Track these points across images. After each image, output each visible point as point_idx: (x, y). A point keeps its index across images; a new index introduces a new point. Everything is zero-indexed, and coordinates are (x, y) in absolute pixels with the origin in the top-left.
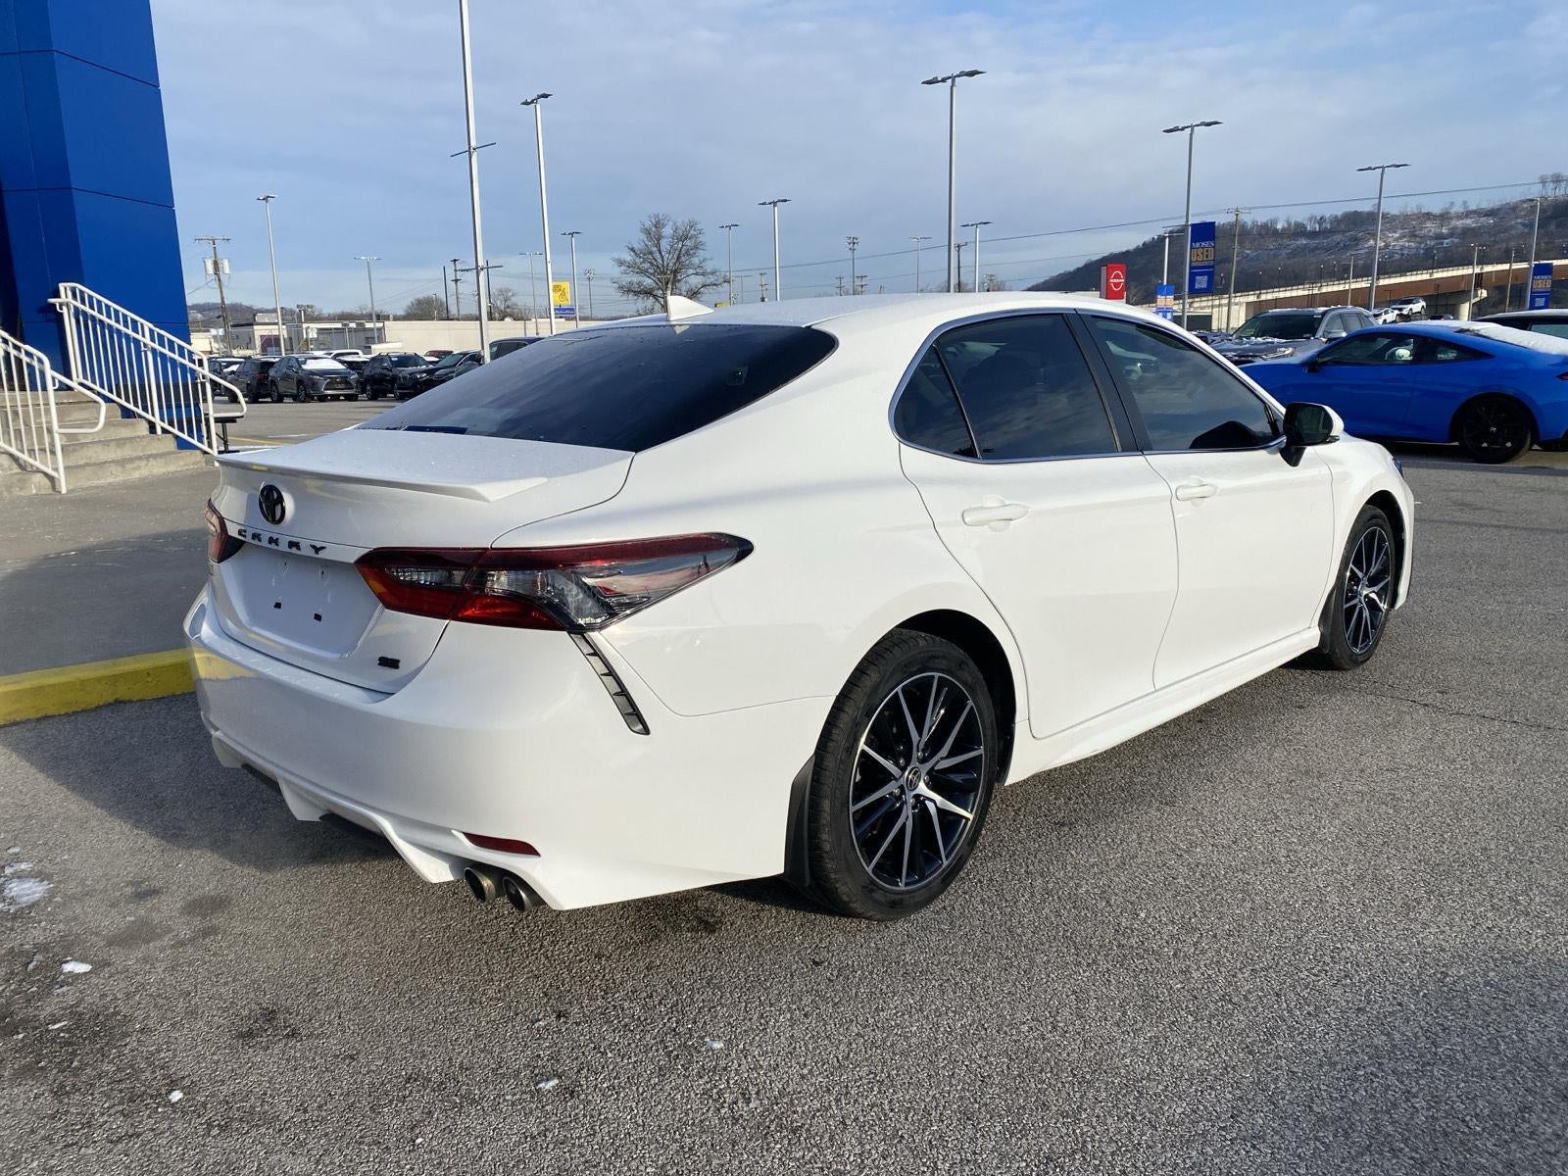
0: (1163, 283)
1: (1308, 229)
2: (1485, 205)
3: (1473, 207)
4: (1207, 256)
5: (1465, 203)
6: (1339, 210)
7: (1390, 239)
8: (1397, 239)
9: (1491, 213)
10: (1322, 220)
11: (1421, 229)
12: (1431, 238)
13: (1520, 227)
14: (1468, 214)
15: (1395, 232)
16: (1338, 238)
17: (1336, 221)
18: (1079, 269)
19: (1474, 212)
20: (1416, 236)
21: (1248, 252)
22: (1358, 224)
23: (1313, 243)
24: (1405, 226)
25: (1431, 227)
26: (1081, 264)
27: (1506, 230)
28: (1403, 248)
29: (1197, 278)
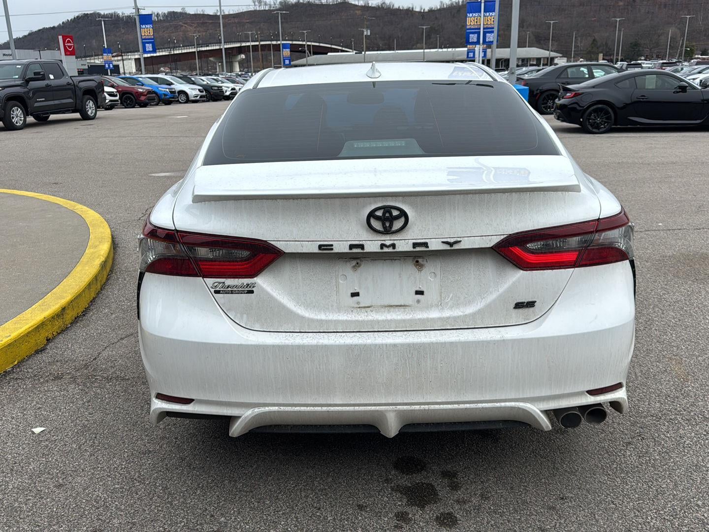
0: (104, 48)
4: (150, 33)
17: (165, 16)
22: (176, 18)
29: (146, 45)
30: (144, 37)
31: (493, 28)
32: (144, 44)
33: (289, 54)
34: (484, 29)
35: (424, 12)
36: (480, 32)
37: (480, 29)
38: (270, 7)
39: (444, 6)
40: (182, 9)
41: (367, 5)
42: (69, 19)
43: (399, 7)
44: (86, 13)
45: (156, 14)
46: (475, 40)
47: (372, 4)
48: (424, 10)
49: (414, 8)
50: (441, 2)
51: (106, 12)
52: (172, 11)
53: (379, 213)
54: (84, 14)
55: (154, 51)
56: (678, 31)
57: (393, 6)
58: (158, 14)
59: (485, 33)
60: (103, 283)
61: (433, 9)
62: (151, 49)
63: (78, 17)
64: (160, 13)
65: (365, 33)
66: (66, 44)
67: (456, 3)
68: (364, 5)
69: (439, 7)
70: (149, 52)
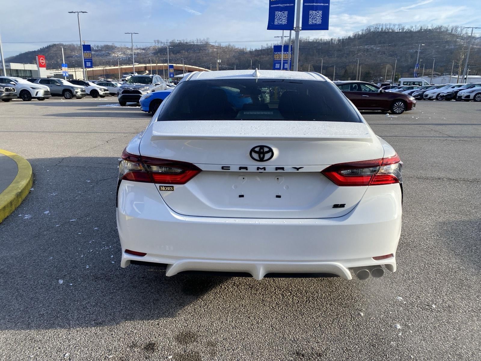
0: (63, 63)
1: (94, 49)
2: (142, 47)
3: (139, 47)
4: (89, 56)
5: (136, 46)
6: (103, 44)
7: (118, 54)
8: (120, 54)
9: (144, 49)
10: (98, 47)
11: (126, 52)
12: (129, 55)
13: (151, 54)
14: (138, 49)
15: (120, 52)
16: (104, 52)
17: (102, 47)
18: (17, 56)
19: (139, 48)
20: (125, 54)
21: (77, 54)
22: (109, 49)
23: (97, 53)
24: (122, 51)
25: (129, 52)
26: (18, 54)
27: (148, 55)
28: (122, 57)
29: (87, 63)
30: (85, 58)
31: (287, 61)
32: (85, 62)
33: (173, 71)
34: (283, 61)
35: (252, 51)
36: (281, 63)
37: (281, 61)
38: (164, 44)
39: (263, 48)
40: (112, 44)
41: (220, 46)
42: (44, 47)
43: (238, 48)
44: (55, 43)
45: (97, 46)
46: (279, 67)
47: (223, 45)
48: (252, 50)
49: (247, 48)
50: (262, 46)
51: (67, 43)
52: (106, 44)
53: (257, 149)
54: (54, 44)
55: (91, 67)
56: (391, 67)
57: (235, 47)
58: (98, 46)
59: (284, 63)
60: (17, 206)
61: (257, 49)
62: (90, 65)
63: (50, 45)
64: (99, 45)
65: (219, 61)
66: (40, 61)
67: (270, 47)
68: (218, 46)
69: (260, 49)
70: (89, 67)
